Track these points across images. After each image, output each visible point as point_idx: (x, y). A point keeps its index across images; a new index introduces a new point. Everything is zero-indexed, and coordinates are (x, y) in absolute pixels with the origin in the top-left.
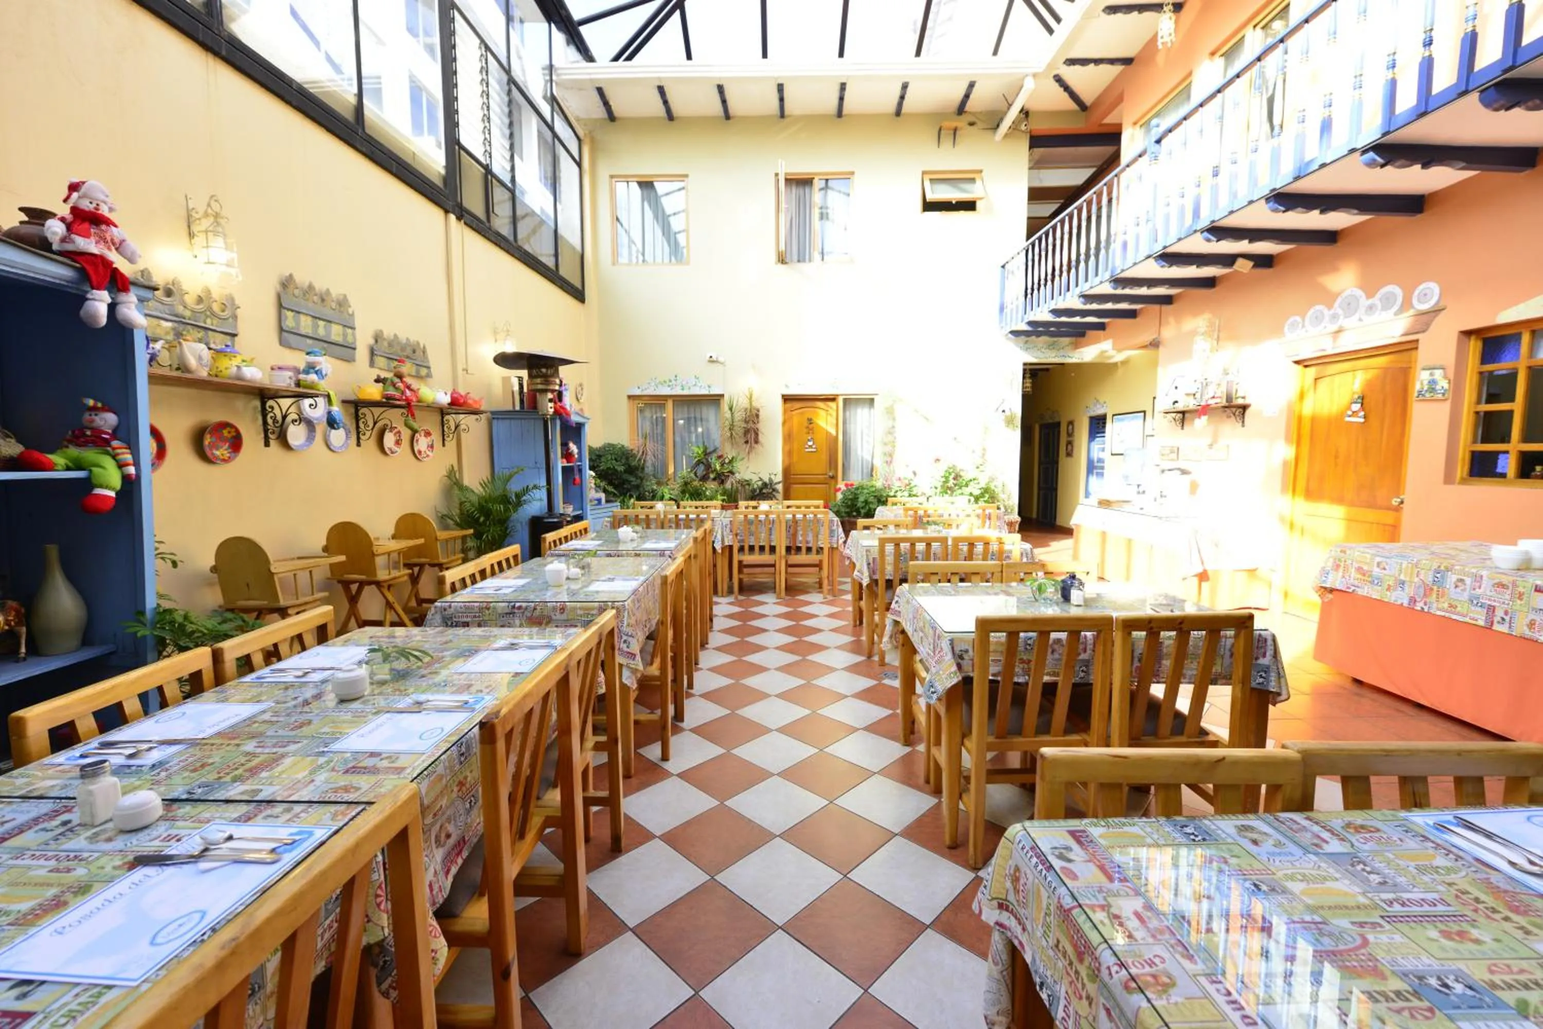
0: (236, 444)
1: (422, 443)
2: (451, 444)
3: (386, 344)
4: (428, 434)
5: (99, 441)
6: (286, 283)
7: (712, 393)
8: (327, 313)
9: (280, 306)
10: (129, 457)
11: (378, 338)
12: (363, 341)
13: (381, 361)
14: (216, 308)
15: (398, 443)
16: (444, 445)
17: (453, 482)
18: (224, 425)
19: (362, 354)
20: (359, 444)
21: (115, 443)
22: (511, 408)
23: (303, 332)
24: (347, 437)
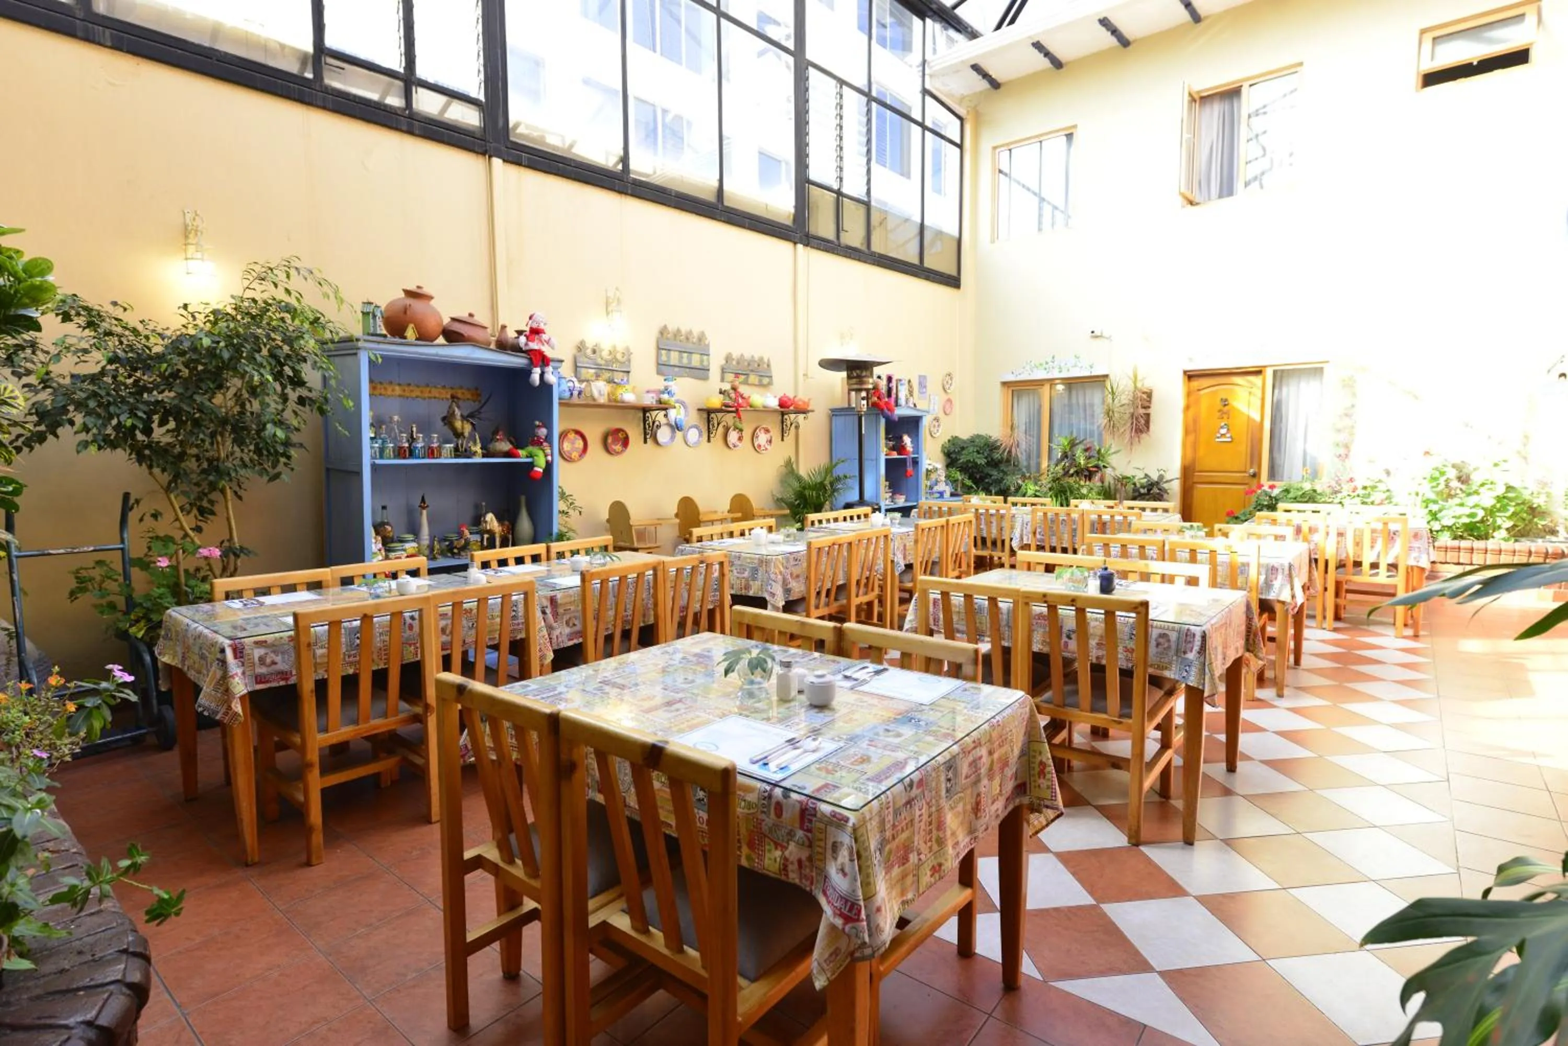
0: (626, 442)
1: (762, 438)
2: (790, 438)
3: (734, 363)
4: (767, 431)
5: (538, 443)
6: (663, 332)
7: (1094, 374)
8: (689, 347)
9: (659, 349)
10: (548, 451)
11: (728, 358)
12: (715, 363)
13: (730, 377)
14: (619, 356)
15: (740, 439)
16: (783, 440)
17: (790, 469)
18: (618, 431)
19: (715, 373)
20: (709, 440)
21: (545, 444)
22: (846, 406)
23: (672, 363)
24: (700, 435)
